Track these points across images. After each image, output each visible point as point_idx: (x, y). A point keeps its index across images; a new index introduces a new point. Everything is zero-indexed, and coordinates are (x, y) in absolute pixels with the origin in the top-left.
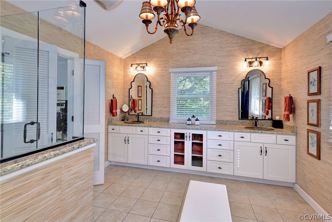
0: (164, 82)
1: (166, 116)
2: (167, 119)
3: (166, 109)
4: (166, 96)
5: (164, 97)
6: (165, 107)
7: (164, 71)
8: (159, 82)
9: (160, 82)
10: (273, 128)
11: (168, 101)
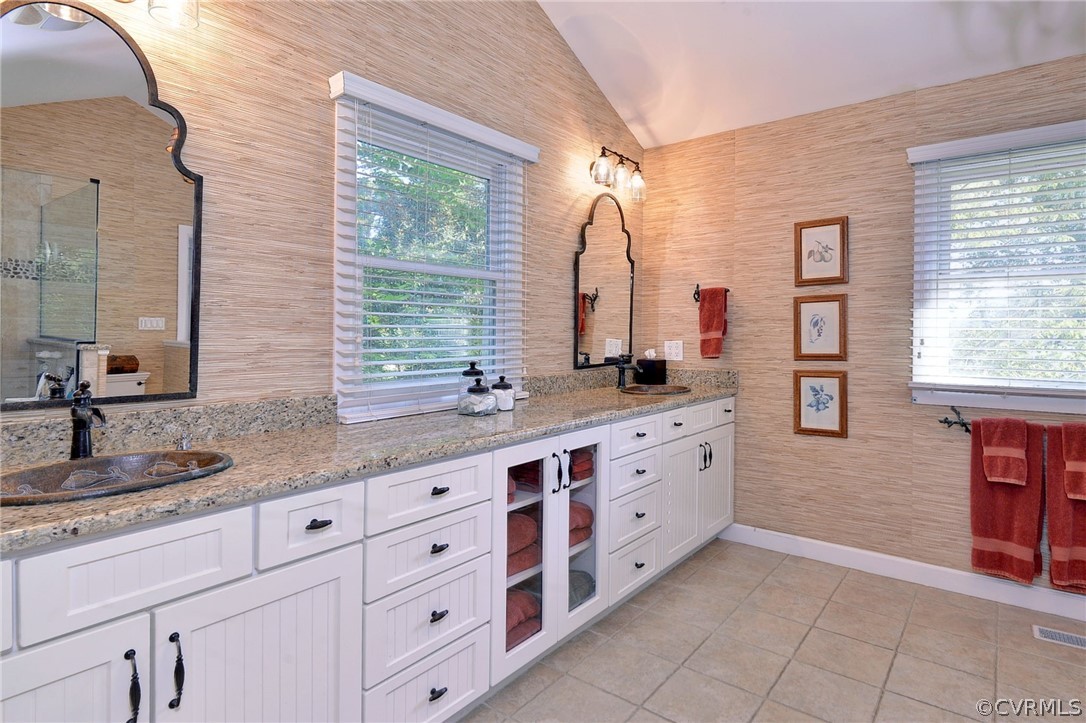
0: (292, 153)
1: (301, 386)
2: (321, 405)
3: (306, 340)
4: (303, 249)
5: (290, 255)
6: (298, 325)
7: (292, 74)
8: (255, 138)
9: (262, 139)
10: (636, 385)
11: (315, 284)
